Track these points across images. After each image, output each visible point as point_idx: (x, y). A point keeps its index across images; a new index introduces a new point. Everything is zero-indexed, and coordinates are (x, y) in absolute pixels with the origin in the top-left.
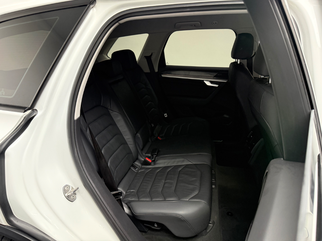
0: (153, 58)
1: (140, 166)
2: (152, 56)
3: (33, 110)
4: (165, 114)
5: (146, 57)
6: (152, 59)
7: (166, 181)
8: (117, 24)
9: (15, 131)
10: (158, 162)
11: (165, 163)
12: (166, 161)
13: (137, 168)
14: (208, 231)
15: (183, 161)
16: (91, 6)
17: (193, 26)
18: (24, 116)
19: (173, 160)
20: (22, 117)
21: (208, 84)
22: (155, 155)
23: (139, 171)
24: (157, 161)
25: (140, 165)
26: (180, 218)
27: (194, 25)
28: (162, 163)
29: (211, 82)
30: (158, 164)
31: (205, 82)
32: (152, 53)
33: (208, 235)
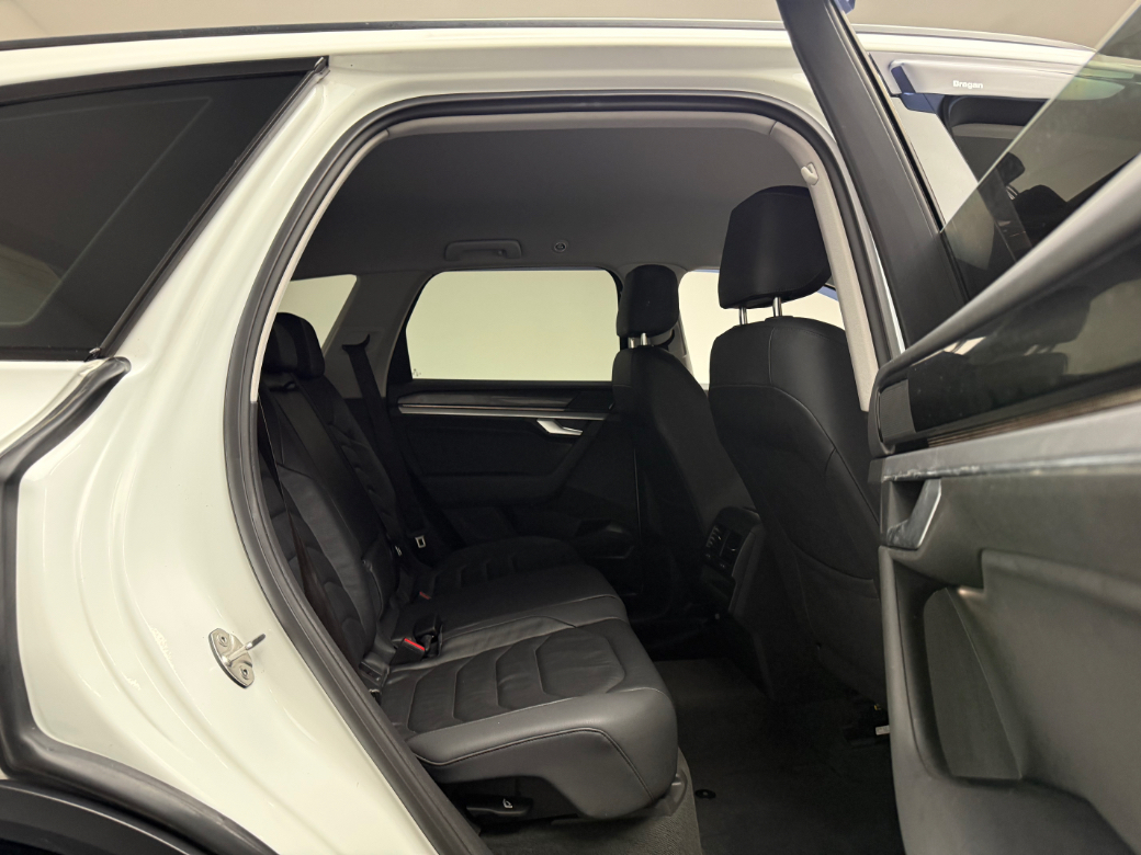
0: (371, 352)
1: (385, 671)
2: (370, 346)
3: (112, 359)
4: (417, 539)
5: (347, 348)
6: (367, 353)
7: (503, 681)
8: (384, 134)
9: (67, 405)
10: (450, 645)
11: (476, 643)
12: (476, 637)
13: (377, 675)
14: (676, 799)
15: (539, 626)
16: (317, 77)
17: (500, 252)
18: (85, 374)
19: (504, 630)
20: (78, 375)
21: (551, 429)
22: (431, 633)
23: (390, 682)
24: (445, 643)
25: (383, 666)
26: (599, 738)
27: (504, 251)
28: (464, 645)
29: (560, 423)
30: (449, 651)
31: (541, 423)
32: (369, 337)
33: (679, 811)
